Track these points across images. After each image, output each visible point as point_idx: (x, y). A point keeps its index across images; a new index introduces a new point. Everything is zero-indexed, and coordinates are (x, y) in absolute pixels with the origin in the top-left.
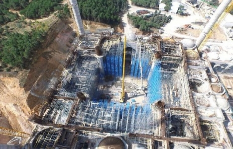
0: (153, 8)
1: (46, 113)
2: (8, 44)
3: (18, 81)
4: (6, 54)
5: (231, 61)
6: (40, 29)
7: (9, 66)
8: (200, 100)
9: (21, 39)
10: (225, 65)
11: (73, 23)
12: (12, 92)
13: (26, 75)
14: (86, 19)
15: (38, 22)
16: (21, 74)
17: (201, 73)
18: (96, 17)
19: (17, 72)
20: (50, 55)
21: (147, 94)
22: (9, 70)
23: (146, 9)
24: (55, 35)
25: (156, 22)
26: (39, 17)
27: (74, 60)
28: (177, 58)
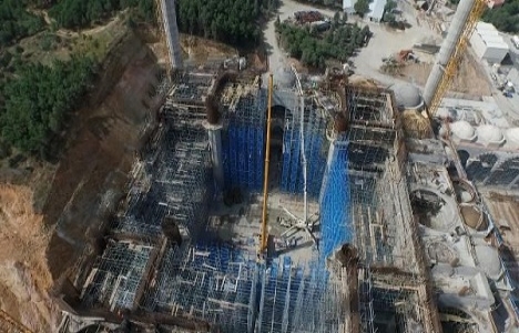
0: (331, 7)
1: (89, 280)
2: (17, 91)
3: (32, 197)
4: (10, 118)
5: (502, 145)
6: (89, 54)
7: (15, 151)
8: (438, 250)
9: (46, 78)
10: (492, 158)
11: (158, 41)
12: (14, 228)
13: (50, 179)
14: (187, 32)
15: (85, 37)
16: (39, 175)
17: (436, 174)
18: (209, 25)
19: (31, 169)
20: (106, 125)
21: (317, 241)
22: (13, 164)
23: (314, 9)
24: (118, 72)
25: (337, 43)
26: (87, 26)
27: (158, 136)
28: (383, 131)
